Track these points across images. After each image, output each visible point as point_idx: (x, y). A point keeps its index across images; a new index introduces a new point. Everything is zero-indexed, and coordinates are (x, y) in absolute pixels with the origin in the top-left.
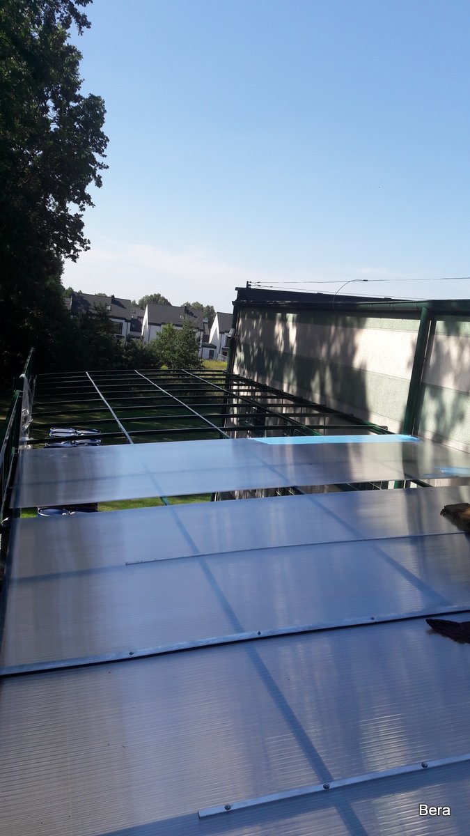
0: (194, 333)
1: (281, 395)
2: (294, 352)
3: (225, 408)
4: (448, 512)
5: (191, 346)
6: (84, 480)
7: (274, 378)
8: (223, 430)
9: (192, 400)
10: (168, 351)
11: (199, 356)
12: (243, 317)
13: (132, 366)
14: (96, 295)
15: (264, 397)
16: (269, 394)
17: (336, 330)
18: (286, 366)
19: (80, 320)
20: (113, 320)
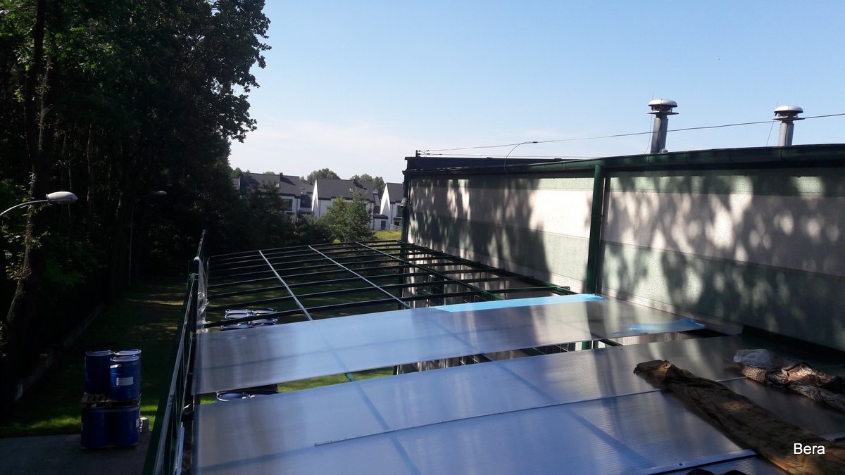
0: (365, 205)
1: (458, 261)
2: (469, 217)
3: (402, 278)
4: (640, 370)
5: (362, 218)
6: (261, 362)
7: (449, 245)
8: (403, 300)
9: (366, 273)
10: (339, 225)
11: (371, 227)
12: (414, 186)
13: (305, 242)
14: (264, 174)
15: (441, 265)
16: (446, 262)
17: (510, 192)
18: (461, 230)
19: (250, 200)
20: (283, 197)
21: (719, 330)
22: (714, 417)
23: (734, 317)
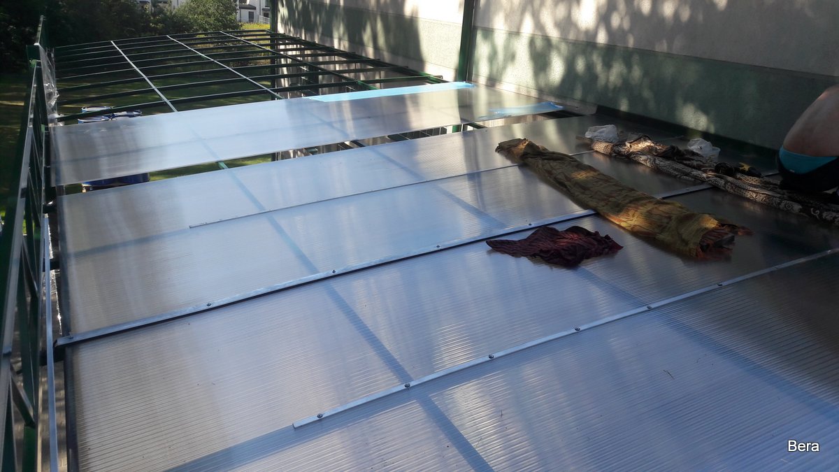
1: (331, 51)
2: (342, 5)
3: (275, 68)
4: (502, 149)
5: (227, 8)
7: (322, 34)
8: (275, 91)
9: (233, 63)
10: (202, 16)
11: (238, 18)
13: (164, 32)
15: (315, 55)
16: (319, 52)
18: (334, 17)
21: (576, 111)
22: (561, 185)
23: (591, 99)
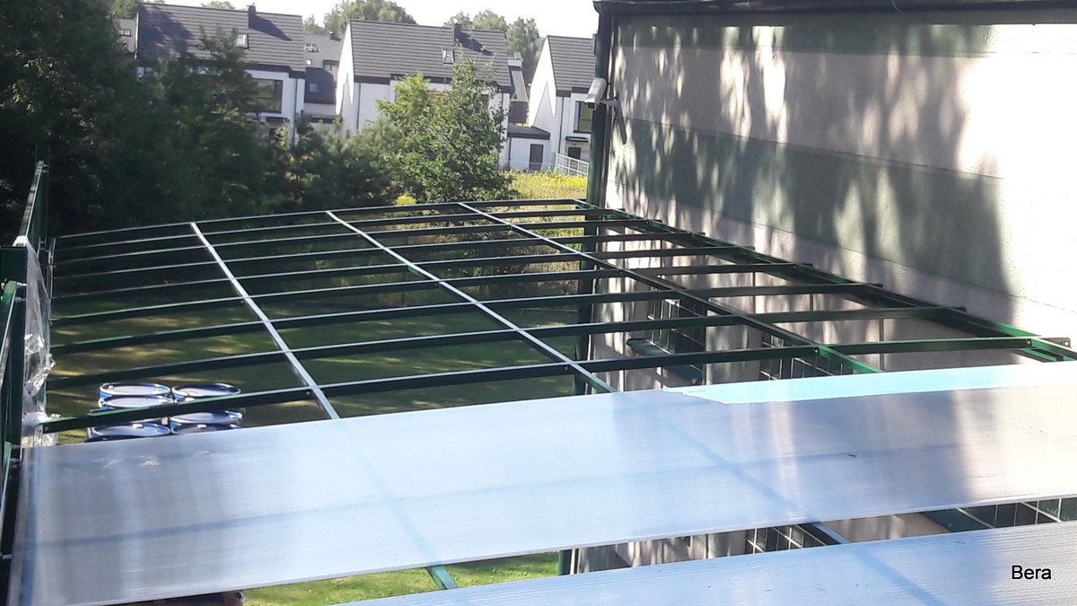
0: (485, 99)
1: (747, 260)
2: (782, 137)
3: (587, 308)
5: (477, 137)
6: (195, 528)
7: (725, 214)
8: (590, 368)
9: (487, 290)
10: (414, 155)
11: (502, 162)
12: (628, 44)
13: (315, 201)
14: (204, 8)
15: (701, 271)
16: (712, 262)
17: (903, 65)
18: (760, 170)
19: (165, 81)
20: (256, 74)
